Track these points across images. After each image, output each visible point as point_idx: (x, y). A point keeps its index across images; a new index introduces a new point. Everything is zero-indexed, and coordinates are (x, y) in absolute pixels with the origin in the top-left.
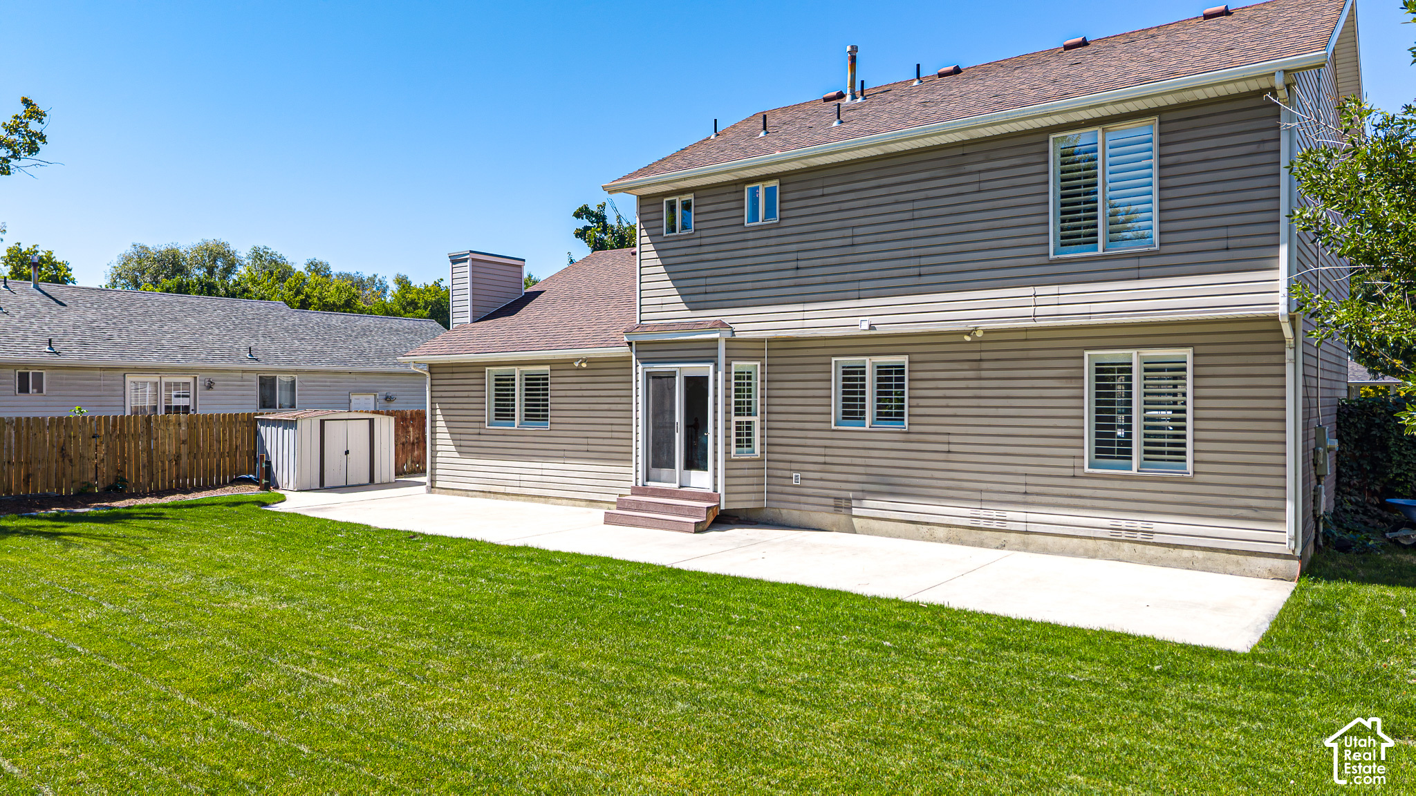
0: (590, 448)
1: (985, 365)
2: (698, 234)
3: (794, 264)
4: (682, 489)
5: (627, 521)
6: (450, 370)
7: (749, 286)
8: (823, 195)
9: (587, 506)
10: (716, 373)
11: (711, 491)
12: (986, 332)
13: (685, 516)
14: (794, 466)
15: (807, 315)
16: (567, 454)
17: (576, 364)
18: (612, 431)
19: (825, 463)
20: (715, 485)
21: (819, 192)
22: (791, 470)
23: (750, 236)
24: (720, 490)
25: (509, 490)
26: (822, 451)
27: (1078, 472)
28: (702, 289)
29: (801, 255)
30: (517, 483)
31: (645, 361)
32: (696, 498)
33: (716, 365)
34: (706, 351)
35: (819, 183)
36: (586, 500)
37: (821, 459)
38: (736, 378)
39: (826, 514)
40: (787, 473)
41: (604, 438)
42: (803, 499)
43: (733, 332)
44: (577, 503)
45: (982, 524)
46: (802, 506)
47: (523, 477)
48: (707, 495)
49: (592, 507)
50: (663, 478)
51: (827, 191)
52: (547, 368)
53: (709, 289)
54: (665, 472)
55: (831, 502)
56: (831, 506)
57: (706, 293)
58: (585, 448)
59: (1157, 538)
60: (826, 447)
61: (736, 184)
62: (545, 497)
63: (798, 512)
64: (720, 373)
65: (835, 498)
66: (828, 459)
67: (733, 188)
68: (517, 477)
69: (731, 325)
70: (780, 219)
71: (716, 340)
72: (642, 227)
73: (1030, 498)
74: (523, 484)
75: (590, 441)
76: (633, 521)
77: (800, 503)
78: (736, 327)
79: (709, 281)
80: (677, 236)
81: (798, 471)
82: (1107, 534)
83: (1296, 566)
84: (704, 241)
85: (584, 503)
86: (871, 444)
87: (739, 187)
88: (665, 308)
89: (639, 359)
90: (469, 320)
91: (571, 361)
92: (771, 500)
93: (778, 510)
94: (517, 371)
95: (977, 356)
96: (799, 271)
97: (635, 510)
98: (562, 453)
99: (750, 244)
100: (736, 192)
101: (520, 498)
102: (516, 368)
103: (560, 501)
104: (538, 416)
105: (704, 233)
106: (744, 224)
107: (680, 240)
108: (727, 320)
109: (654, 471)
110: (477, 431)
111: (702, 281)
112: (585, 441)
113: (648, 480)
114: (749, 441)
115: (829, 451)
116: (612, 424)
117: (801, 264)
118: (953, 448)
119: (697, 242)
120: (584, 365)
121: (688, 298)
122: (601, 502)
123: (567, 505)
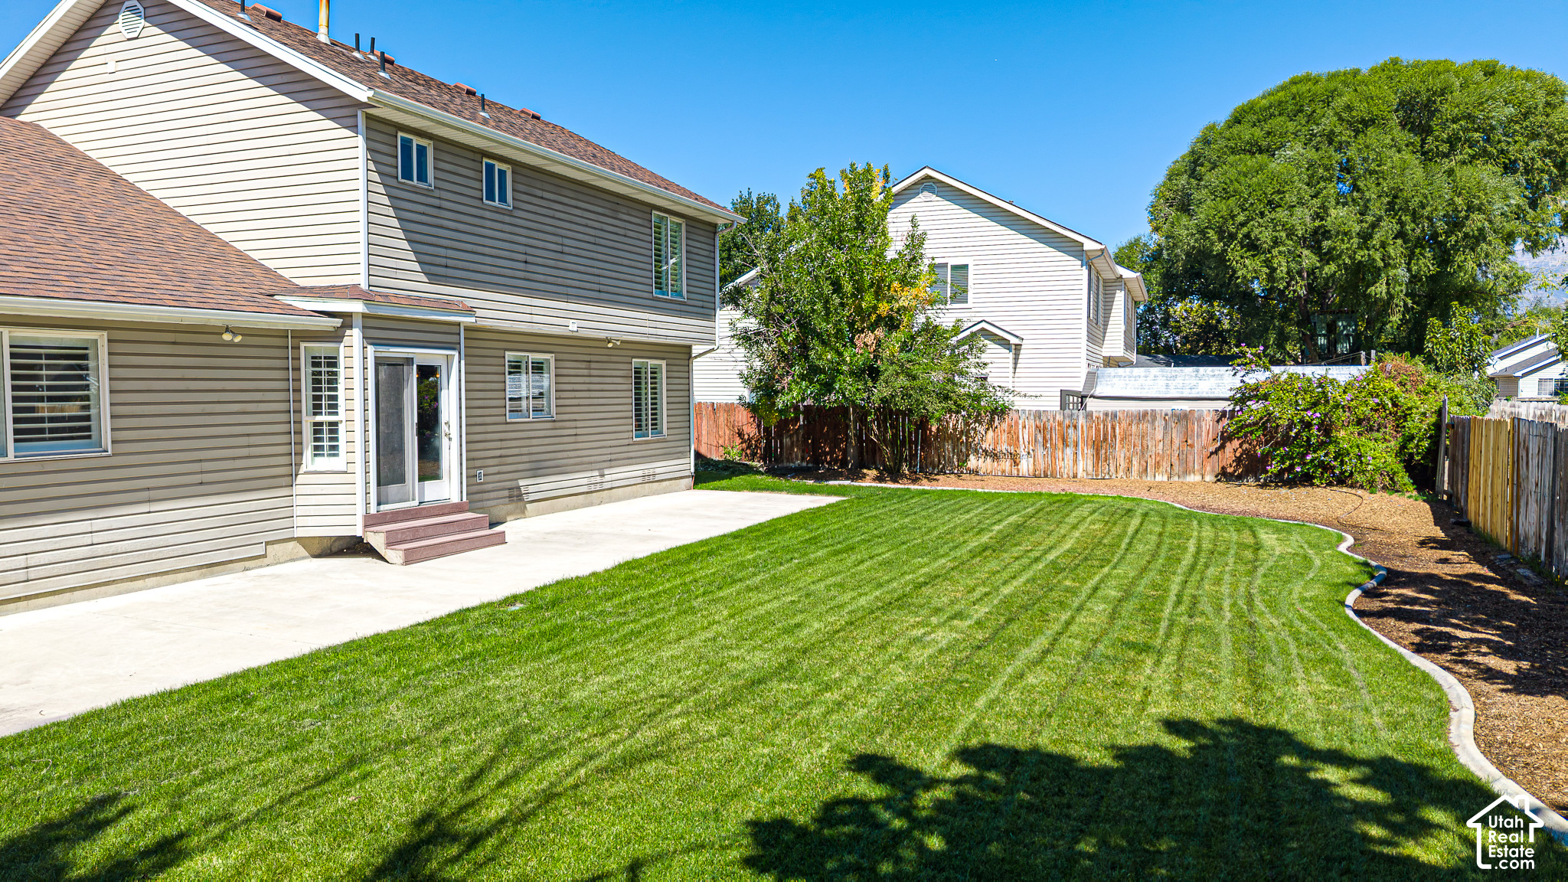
0: (208, 477)
1: (593, 365)
2: (437, 193)
3: (523, 257)
4: (422, 505)
7: (488, 269)
8: (542, 198)
9: (204, 576)
10: (459, 362)
11: (458, 499)
12: (622, 342)
14: (477, 463)
15: (534, 310)
16: (153, 494)
17: (227, 337)
18: (249, 446)
19: (500, 457)
20: (461, 492)
21: (539, 193)
22: (474, 468)
23: (487, 214)
26: (498, 444)
27: (630, 441)
28: (443, 261)
29: (528, 250)
31: (374, 342)
33: (460, 353)
35: (538, 184)
37: (499, 452)
39: (503, 506)
40: (472, 472)
41: (234, 459)
42: (486, 495)
43: (474, 317)
45: (593, 488)
47: (38, 559)
48: (457, 504)
49: (212, 575)
51: (544, 195)
52: (101, 337)
53: (450, 263)
54: (393, 489)
55: (506, 493)
56: (507, 497)
57: (446, 266)
58: (197, 478)
59: (657, 478)
60: (501, 440)
61: (472, 151)
62: (103, 584)
64: (463, 362)
65: (509, 489)
66: (503, 452)
67: (470, 155)
69: (472, 309)
70: (513, 207)
71: (459, 324)
73: (613, 463)
74: (35, 572)
75: (207, 466)
79: (449, 253)
80: (414, 186)
81: (480, 468)
82: (639, 480)
83: (690, 481)
84: (442, 204)
86: (532, 434)
87: (478, 157)
88: (400, 274)
89: (367, 338)
91: (217, 331)
95: (587, 358)
96: (527, 265)
98: (145, 495)
99: (488, 224)
100: (473, 160)
103: (140, 583)
105: (443, 194)
106: (482, 199)
107: (416, 193)
108: (468, 303)
111: (442, 252)
112: (196, 467)
113: (379, 503)
115: (504, 444)
116: (248, 435)
117: (528, 258)
118: (579, 431)
119: (437, 202)
120: (239, 338)
121: (427, 268)
122: (231, 562)
123: (158, 586)
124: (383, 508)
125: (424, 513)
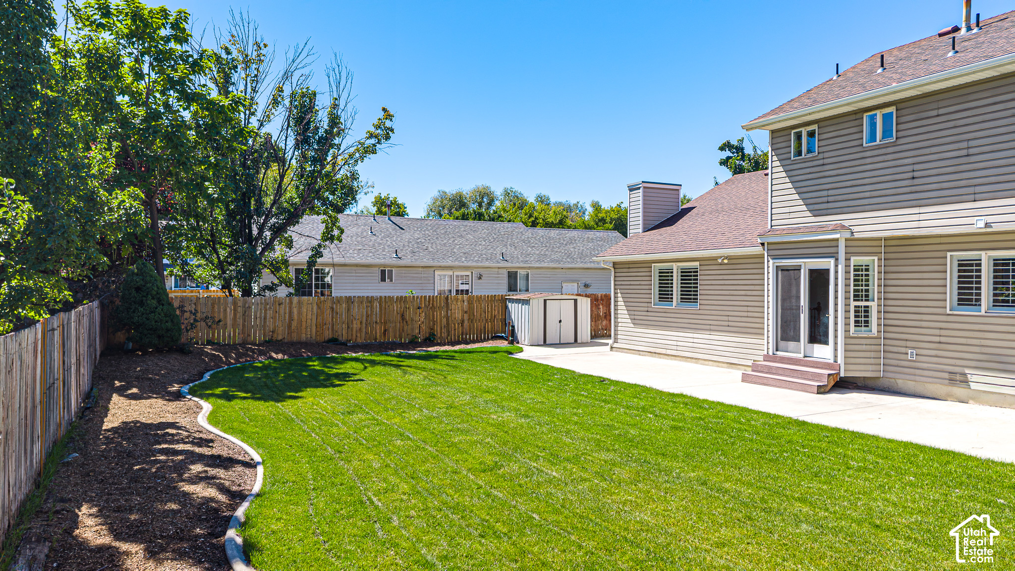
0: (730, 324)
2: (821, 156)
3: (910, 175)
4: (806, 359)
5: (760, 381)
6: (627, 266)
7: (867, 194)
8: (938, 116)
9: (728, 368)
10: (836, 266)
11: (832, 361)
13: (809, 380)
14: (909, 344)
15: (922, 217)
16: (712, 327)
17: (720, 261)
18: (748, 312)
19: (940, 343)
20: (836, 356)
21: (935, 113)
22: (906, 347)
23: (869, 154)
24: (840, 360)
25: (669, 352)
26: (937, 332)
28: (825, 199)
29: (916, 167)
30: (675, 348)
31: (775, 257)
32: (818, 366)
33: (837, 260)
34: (828, 249)
35: (934, 105)
36: (728, 363)
37: (937, 339)
38: (855, 270)
39: (941, 386)
40: (903, 350)
41: (741, 317)
42: (918, 372)
43: (852, 233)
44: (720, 364)
46: (917, 378)
47: (679, 343)
48: (828, 364)
49: (732, 368)
50: (789, 349)
51: (941, 111)
52: (697, 264)
53: (830, 199)
54: (792, 345)
55: (946, 375)
56: (945, 379)
57: (828, 202)
58: (726, 323)
60: (941, 329)
61: (855, 114)
62: (696, 359)
63: (913, 383)
64: (840, 267)
65: (950, 373)
66: (943, 339)
67: (853, 117)
68: (675, 343)
69: (851, 227)
70: (897, 138)
71: (837, 240)
72: (773, 154)
74: (679, 348)
75: (731, 318)
76: (765, 381)
77: (915, 375)
78: (855, 229)
79: (831, 193)
80: (803, 159)
81: (914, 348)
84: (826, 161)
85: (725, 365)
87: (858, 116)
88: (792, 215)
89: (770, 256)
90: (641, 230)
91: (715, 259)
92: (888, 372)
93: (894, 380)
94: (675, 266)
96: (915, 180)
97: (767, 373)
98: (708, 327)
99: (867, 161)
100: (856, 119)
101: (677, 358)
102: (674, 264)
103: (707, 362)
104: (690, 299)
105: (826, 155)
106: (862, 145)
107: (805, 162)
108: (846, 224)
109: (782, 344)
110: (646, 309)
111: (825, 193)
112: (726, 318)
113: (777, 350)
114: (867, 322)
115: (943, 332)
116: (748, 306)
117: (916, 174)
119: (821, 162)
120: (726, 261)
121: (812, 207)
122: (739, 365)
123: (713, 366)
124: (779, 353)
125: (802, 363)
